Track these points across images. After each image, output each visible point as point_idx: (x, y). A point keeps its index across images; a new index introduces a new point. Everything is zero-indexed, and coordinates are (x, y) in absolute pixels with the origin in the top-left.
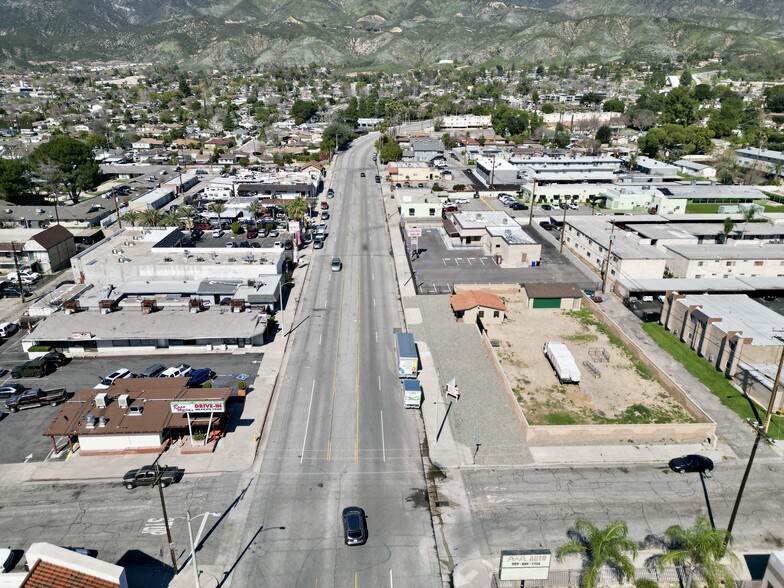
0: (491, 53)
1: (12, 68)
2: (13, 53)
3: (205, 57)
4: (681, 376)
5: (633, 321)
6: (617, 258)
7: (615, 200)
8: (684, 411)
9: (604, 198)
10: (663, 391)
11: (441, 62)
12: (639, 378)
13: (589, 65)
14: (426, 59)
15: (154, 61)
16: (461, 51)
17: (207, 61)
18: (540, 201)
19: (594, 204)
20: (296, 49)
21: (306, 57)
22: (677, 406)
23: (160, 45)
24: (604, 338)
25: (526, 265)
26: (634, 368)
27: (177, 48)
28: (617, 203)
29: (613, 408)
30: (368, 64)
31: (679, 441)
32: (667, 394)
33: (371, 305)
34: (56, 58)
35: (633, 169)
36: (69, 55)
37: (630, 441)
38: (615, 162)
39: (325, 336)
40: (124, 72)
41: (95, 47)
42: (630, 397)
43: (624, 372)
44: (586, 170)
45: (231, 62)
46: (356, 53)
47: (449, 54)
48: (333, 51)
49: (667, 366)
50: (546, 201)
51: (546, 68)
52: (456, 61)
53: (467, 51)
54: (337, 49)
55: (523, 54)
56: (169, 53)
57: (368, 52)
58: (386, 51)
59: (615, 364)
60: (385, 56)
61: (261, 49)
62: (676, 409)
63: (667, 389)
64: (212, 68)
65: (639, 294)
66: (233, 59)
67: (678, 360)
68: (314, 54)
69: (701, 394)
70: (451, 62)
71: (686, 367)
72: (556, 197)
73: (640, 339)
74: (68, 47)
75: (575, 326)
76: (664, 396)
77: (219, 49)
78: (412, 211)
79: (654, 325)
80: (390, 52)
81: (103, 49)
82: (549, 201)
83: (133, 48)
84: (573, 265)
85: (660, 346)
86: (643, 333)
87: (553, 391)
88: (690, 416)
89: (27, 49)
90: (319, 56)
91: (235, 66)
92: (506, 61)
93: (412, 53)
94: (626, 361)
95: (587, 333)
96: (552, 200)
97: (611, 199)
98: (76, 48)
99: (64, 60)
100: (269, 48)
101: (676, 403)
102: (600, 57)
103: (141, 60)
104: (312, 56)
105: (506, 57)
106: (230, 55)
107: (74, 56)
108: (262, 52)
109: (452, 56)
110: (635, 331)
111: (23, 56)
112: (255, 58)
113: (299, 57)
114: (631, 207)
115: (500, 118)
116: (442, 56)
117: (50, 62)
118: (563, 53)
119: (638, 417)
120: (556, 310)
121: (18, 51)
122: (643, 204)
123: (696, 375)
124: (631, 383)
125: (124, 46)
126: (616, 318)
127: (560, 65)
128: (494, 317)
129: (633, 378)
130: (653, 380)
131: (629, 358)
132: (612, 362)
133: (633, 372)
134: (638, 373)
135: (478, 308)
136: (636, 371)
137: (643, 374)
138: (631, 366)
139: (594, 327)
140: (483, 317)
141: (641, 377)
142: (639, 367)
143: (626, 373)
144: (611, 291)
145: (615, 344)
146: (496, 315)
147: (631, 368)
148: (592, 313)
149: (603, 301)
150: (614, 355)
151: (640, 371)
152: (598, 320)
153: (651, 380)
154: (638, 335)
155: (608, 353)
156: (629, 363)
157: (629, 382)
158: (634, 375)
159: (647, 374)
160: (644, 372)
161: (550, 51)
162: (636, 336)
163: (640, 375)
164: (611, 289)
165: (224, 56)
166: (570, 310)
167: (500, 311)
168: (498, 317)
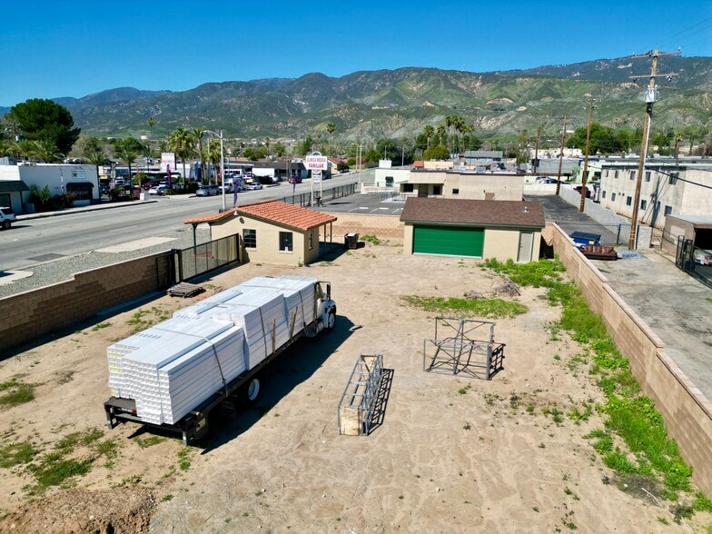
3: (351, 134)
5: (693, 295)
12: (592, 477)
14: (547, 130)
17: (352, 137)
23: (318, 126)
24: (552, 314)
26: (597, 422)
30: (489, 136)
36: (251, 134)
41: (272, 128)
43: (529, 429)
46: (481, 129)
57: (492, 128)
58: (509, 125)
59: (509, 391)
60: (507, 129)
66: (372, 135)
73: (693, 331)
74: (252, 128)
75: (486, 284)
77: (363, 128)
78: (390, 180)
80: (513, 126)
81: (276, 130)
84: (594, 221)
91: (372, 140)
94: (581, 388)
95: (507, 299)
98: (257, 129)
100: (403, 126)
103: (303, 137)
106: (370, 132)
107: (254, 135)
108: (397, 129)
109: (574, 126)
110: (683, 314)
112: (390, 134)
120: (470, 260)
124: (514, 501)
125: (292, 127)
126: (633, 285)
127: (694, 132)
128: (282, 248)
129: (548, 471)
130: (682, 512)
131: (599, 377)
132: (505, 381)
133: (577, 440)
134: (605, 447)
135: (242, 221)
136: (599, 434)
137: (632, 458)
138: (582, 410)
139: (543, 291)
140: (254, 246)
141: (610, 473)
142: (627, 418)
143: (529, 437)
144: (652, 246)
145: (573, 332)
146: (286, 241)
147: (581, 417)
148: (564, 270)
149: (616, 258)
150: (539, 360)
151: (618, 442)
152: (565, 281)
153: (665, 508)
154: (691, 323)
155: (519, 351)
156: (584, 398)
157: (500, 492)
158: (570, 455)
159: (660, 465)
160: (644, 447)
161: (684, 120)
162: (684, 325)
163: (611, 463)
164: (655, 243)
165: (365, 133)
166: (510, 261)
167: (294, 233)
168: (290, 249)
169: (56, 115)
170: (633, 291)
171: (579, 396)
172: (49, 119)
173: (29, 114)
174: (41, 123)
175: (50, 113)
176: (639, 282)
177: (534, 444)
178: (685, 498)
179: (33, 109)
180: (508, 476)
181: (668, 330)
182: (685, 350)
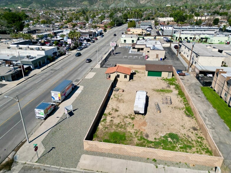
0: (184, 3)
1: (44, 9)
2: (45, 5)
3: (95, 6)
4: (213, 117)
5: (198, 85)
6: (197, 55)
7: (211, 39)
8: (205, 142)
9: (207, 39)
10: (196, 126)
11: (167, 5)
12: (184, 116)
13: (219, 6)
14: (162, 5)
15: (81, 7)
16: (174, 2)
17: (96, 7)
18: (179, 40)
19: (202, 41)
20: (121, 3)
21: (124, 5)
22: (201, 138)
23: (83, 3)
24: (176, 92)
25: (157, 60)
26: (184, 110)
27: (88, 3)
28: (212, 40)
29: (156, 133)
30: (143, 7)
31: (191, 166)
32: (198, 128)
33: (77, 70)
34: (56, 7)
35: (224, 31)
36: (59, 6)
37: (155, 160)
38: (217, 29)
39: (42, 80)
40: (72, 10)
41: (66, 3)
42: (172, 127)
43: (177, 111)
44: (203, 30)
45: (102, 7)
46: (140, 4)
47: (170, 3)
48: (133, 3)
49: (206, 111)
50: (181, 39)
51: (203, 7)
52: (172, 5)
53: (176, 2)
54: (134, 2)
55: (195, 3)
56: (86, 5)
57: (144, 3)
58: (149, 3)
59: (174, 106)
60: (149, 4)
61: (112, 3)
62: (199, 140)
63: (199, 125)
64: (97, 9)
65: (205, 73)
66: (103, 6)
67: (215, 108)
68: (127, 4)
69: (222, 131)
70: (170, 5)
71: (218, 112)
72: (186, 38)
73: (197, 94)
74: (59, 3)
75: (164, 85)
76: (195, 129)
77: (99, 3)
78: (125, 41)
79: (208, 88)
80: (151, 3)
81: (68, 4)
82: (183, 39)
83: (76, 4)
84: (180, 61)
85: (207, 99)
86: (200, 92)
87: (127, 117)
88: (208, 146)
89: (49, 4)
90: (128, 5)
91: (103, 8)
92: (189, 5)
93: (158, 3)
94: (182, 105)
95: (168, 89)
96: (184, 39)
97: (209, 39)
98: (61, 4)
99: (58, 7)
100: (114, 3)
101: (202, 135)
102: (223, 3)
103: (78, 7)
104: (126, 5)
105: (189, 4)
106: (102, 5)
107: (60, 6)
108: (112, 4)
109: (171, 4)
110: (196, 90)
111: (48, 6)
112: (109, 6)
113: (122, 5)
114: (218, 42)
115: (177, 16)
116: (167, 4)
117: (54, 8)
118: (210, 2)
119: (170, 142)
120: (159, 78)
121: (47, 5)
122: (223, 41)
123: (223, 118)
124: (177, 118)
125: (74, 3)
126: (188, 83)
127: (208, 6)
128: (125, 78)
129: (180, 115)
130: (193, 118)
131: (184, 103)
132: (173, 105)
133: (183, 112)
134: (185, 112)
135: (117, 73)
136: (185, 111)
137: (188, 113)
138: (183, 108)
139: (174, 86)
140: (119, 77)
141: (186, 115)
142: (188, 109)
143: (177, 112)
144: (192, 71)
145: (180, 96)
146: (125, 77)
147: (183, 109)
148: (176, 80)
149: (185, 75)
150: (176, 101)
151: (187, 112)
152: (177, 83)
153: (191, 118)
154: (196, 92)
155: (173, 100)
156: (183, 107)
157: (176, 118)
158: (182, 114)
159: (191, 114)
160: (189, 112)
161: (205, 1)
162: (195, 93)
163: (186, 114)
164: (192, 70)
165: (100, 5)
166: (166, 78)
167: (127, 75)
168: (126, 78)
169: (18, 18)
170: (188, 85)
171: (182, 106)
172: (16, 19)
173: (10, 18)
174: (14, 21)
175: (16, 18)
176: (189, 82)
177: (178, 113)
178: (193, 117)
179: (10, 17)
180: (176, 116)
181: (193, 94)
182: (195, 98)
